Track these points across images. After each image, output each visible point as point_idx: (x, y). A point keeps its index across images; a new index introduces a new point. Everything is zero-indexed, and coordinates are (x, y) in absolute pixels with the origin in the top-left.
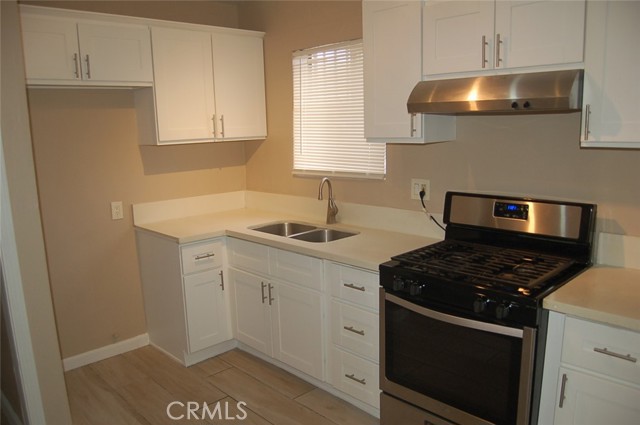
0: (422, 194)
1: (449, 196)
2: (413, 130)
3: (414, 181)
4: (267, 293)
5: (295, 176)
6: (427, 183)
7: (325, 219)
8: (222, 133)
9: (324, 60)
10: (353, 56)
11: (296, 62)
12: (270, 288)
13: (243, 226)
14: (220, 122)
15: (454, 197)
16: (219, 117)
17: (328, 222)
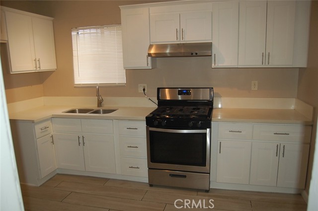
0: (144, 90)
1: (158, 89)
2: (148, 64)
3: (139, 85)
4: (81, 141)
5: (75, 87)
6: (146, 85)
7: (97, 106)
8: (39, 67)
9: (90, 33)
10: (102, 33)
11: (74, 33)
12: (83, 138)
13: (60, 112)
14: (37, 62)
15: (160, 90)
16: (37, 59)
17: (98, 106)
